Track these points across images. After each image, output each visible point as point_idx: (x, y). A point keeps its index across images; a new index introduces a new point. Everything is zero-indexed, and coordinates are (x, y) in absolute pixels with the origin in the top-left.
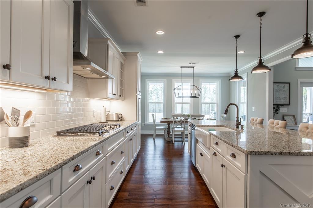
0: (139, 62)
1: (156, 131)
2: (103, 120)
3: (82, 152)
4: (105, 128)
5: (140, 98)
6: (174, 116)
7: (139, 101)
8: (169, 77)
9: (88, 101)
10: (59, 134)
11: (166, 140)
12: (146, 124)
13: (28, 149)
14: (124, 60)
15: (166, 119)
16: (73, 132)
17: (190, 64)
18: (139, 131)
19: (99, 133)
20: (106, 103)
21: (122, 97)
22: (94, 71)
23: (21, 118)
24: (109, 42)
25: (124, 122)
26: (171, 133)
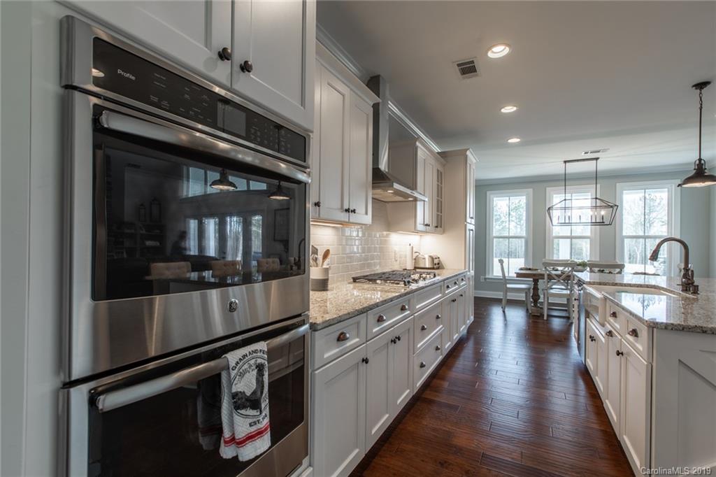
0: (470, 165)
1: (508, 294)
2: (410, 266)
3: (385, 301)
4: (412, 276)
5: (472, 230)
6: (546, 265)
7: (471, 235)
8: (538, 185)
9: (387, 236)
10: (355, 280)
11: (530, 312)
12: (489, 279)
13: (329, 293)
14: (444, 166)
15: (530, 269)
16: (371, 279)
17: (586, 153)
18: (471, 290)
19: (405, 282)
20: (414, 239)
21: (439, 229)
22: (397, 193)
23: (320, 256)
24: (418, 144)
25: (444, 271)
26: (541, 300)
